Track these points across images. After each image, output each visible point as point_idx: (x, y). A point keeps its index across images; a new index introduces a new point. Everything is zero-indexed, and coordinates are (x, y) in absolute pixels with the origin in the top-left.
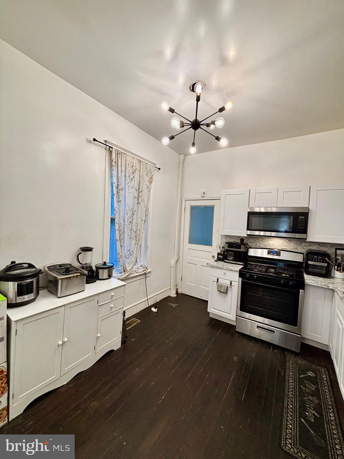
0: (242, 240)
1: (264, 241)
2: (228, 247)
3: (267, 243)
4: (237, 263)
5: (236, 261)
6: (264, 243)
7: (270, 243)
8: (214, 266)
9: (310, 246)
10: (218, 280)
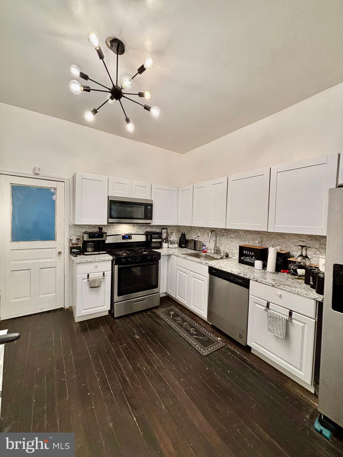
0: (100, 229)
1: (114, 228)
2: (89, 238)
3: (117, 229)
4: (100, 252)
5: (99, 251)
6: (114, 230)
7: (119, 229)
8: (84, 261)
9: (146, 229)
10: (88, 276)
